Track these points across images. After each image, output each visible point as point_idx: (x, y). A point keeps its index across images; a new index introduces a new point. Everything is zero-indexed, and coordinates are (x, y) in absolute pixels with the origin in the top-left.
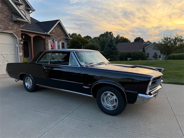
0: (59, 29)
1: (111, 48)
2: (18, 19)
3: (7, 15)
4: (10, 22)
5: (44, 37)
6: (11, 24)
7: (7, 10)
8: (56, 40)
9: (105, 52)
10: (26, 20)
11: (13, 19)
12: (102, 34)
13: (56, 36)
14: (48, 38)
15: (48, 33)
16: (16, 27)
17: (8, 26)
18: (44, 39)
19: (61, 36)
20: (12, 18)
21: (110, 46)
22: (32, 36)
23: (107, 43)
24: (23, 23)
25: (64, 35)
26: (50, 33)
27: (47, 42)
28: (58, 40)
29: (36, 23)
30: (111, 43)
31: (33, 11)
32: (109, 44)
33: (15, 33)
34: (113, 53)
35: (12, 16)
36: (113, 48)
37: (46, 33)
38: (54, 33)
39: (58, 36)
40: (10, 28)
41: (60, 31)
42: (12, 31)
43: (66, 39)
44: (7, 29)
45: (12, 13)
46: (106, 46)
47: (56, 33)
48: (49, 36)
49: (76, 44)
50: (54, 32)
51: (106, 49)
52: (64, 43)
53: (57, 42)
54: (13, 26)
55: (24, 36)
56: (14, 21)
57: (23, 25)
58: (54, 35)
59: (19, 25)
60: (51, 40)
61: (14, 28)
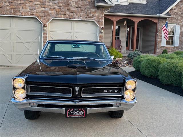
3: (89, 2)
4: (91, 8)
6: (93, 10)
10: (110, 3)
11: (95, 5)
13: (179, 18)
14: (163, 22)
16: (98, 13)
17: (89, 13)
18: (157, 23)
20: (95, 3)
22: (137, 21)
24: (108, 7)
27: (159, 28)
29: (158, 1)
33: (96, 20)
37: (158, 15)
38: (176, 14)
40: (91, 15)
42: (93, 19)
44: (88, 16)
47: (180, 13)
48: (165, 18)
53: (180, 26)
54: (94, 13)
55: (125, 22)
56: (96, 7)
57: (109, 9)
58: (175, 16)
59: (102, 11)
60: (164, 25)
61: (96, 15)
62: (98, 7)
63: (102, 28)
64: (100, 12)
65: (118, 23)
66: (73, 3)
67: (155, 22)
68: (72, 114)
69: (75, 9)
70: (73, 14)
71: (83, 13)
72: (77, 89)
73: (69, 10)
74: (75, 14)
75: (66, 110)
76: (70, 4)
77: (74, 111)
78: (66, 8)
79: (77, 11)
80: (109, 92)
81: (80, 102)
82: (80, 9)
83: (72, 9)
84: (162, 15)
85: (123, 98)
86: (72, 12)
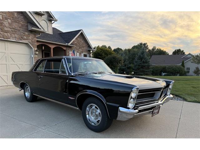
0: (81, 40)
1: (141, 60)
2: (33, 28)
3: (22, 25)
4: (25, 31)
5: (65, 49)
6: (27, 33)
7: (23, 19)
8: (77, 52)
9: (135, 66)
10: (42, 29)
11: (28, 29)
12: (135, 46)
13: (78, 48)
14: (69, 50)
15: (69, 44)
16: (31, 36)
17: (23, 36)
18: (65, 50)
19: (83, 47)
20: (28, 27)
21: (141, 58)
22: (52, 47)
23: (138, 55)
24: (39, 32)
25: (87, 46)
26: (72, 44)
27: (67, 54)
28: (80, 52)
29: (59, 34)
30: (142, 55)
31: (56, 21)
32: (140, 57)
33: (30, 43)
34: (144, 66)
35: (28, 25)
36: (145, 61)
37: (66, 44)
38: (76, 45)
39: (80, 48)
40: (25, 37)
41: (82, 42)
42: (27, 41)
43: (88, 51)
44: (22, 38)
45: (28, 22)
46: (136, 58)
47: (78, 44)
49: (100, 56)
50: (76, 42)
51: (136, 62)
52: (86, 55)
53: (79, 53)
54: (28, 36)
55: (43, 47)
56: (29, 31)
57: (39, 35)
58: (75, 46)
59: (35, 35)
60: (72, 52)
61: (30, 38)
62: (32, 31)
63: (36, 51)
64: (33, 36)
66: (7, 24)
67: (64, 49)
69: (9, 29)
70: (8, 35)
71: (18, 35)
73: (2, 30)
74: (9, 34)
76: (4, 24)
79: (11, 32)
82: (15, 31)
83: (6, 29)
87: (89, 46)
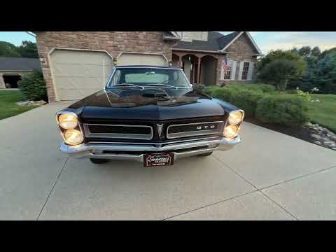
2: (166, 37)
4: (160, 42)
6: (161, 44)
8: (234, 60)
13: (236, 54)
16: (166, 47)
19: (245, 52)
22: (200, 56)
25: (252, 50)
26: (226, 50)
27: (219, 63)
28: (238, 59)
33: (164, 54)
37: (219, 50)
38: (234, 50)
39: (239, 54)
40: (159, 49)
41: (244, 45)
42: (161, 52)
44: (156, 50)
48: (224, 54)
50: (233, 47)
52: (249, 63)
53: (236, 61)
54: (163, 47)
55: (190, 58)
56: (164, 40)
60: (224, 60)
61: (164, 49)
62: (166, 41)
63: (170, 62)
64: (168, 45)
65: (184, 58)
67: (216, 58)
68: (154, 162)
69: (144, 42)
72: (160, 127)
73: (138, 44)
75: (145, 158)
77: (155, 158)
78: (135, 41)
80: (203, 129)
81: (163, 146)
83: (141, 42)
84: (222, 51)
85: (222, 136)
86: (141, 45)
87: (255, 51)
